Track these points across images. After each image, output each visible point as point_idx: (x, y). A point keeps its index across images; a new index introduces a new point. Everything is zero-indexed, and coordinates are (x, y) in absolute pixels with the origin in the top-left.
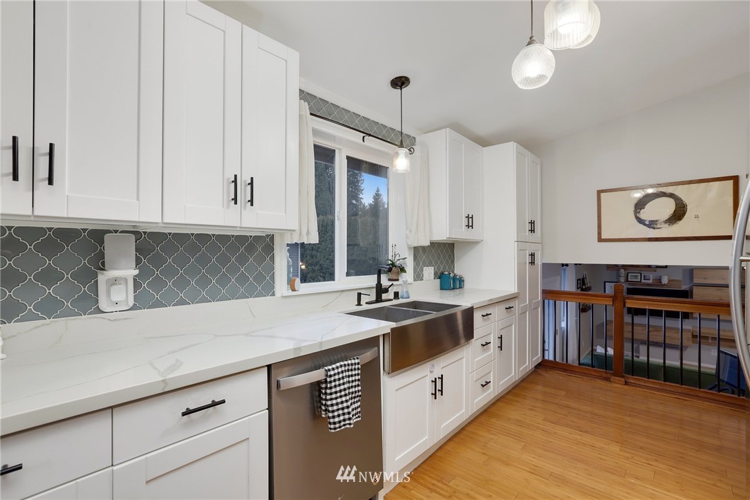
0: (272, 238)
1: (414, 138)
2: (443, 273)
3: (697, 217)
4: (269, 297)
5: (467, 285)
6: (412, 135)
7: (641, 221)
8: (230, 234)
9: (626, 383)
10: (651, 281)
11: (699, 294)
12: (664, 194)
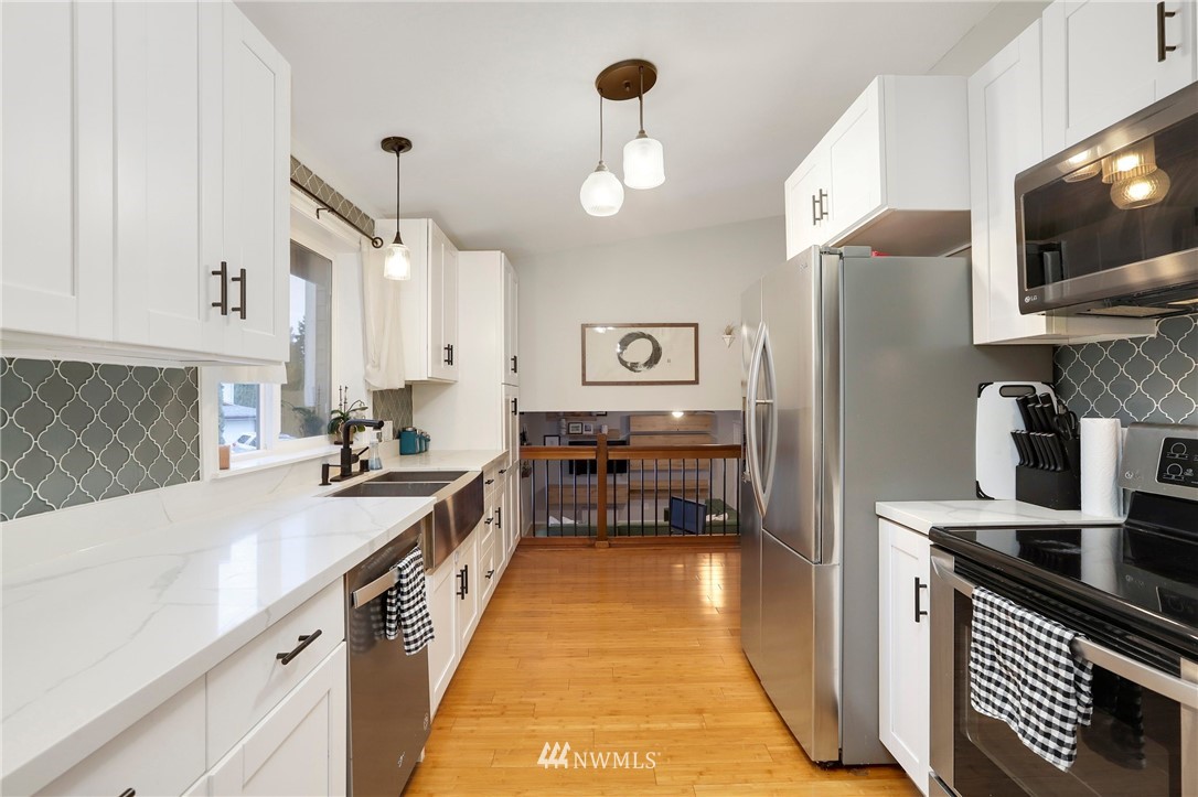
0: (195, 372)
1: (373, 221)
2: (404, 430)
3: (669, 361)
4: (190, 484)
5: (432, 446)
6: (371, 217)
7: (624, 363)
8: (126, 364)
9: (610, 546)
10: (591, 433)
11: (635, 442)
12: (643, 336)
